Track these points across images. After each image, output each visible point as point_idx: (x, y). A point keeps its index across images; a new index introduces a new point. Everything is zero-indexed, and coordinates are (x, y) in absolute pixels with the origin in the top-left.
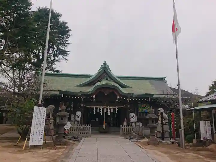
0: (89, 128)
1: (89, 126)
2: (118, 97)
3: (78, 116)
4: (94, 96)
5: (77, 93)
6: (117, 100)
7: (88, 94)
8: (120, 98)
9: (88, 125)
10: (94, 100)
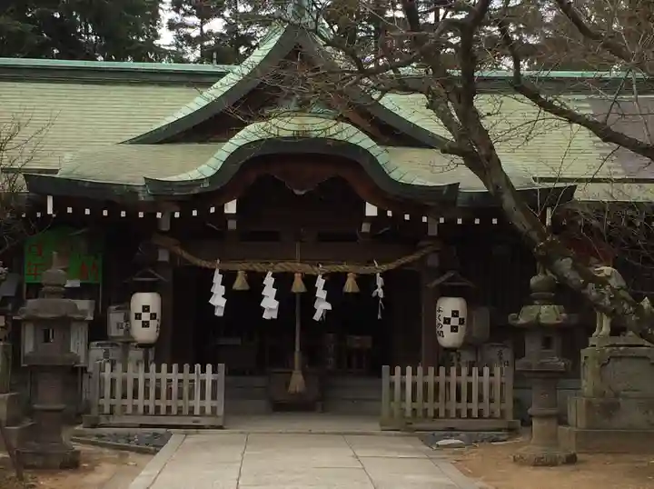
0: (214, 383)
1: (214, 371)
2: (371, 210)
3: (146, 316)
4: (231, 208)
5: (131, 191)
6: (366, 228)
7: (196, 191)
8: (382, 212)
9: (209, 367)
10: (232, 225)
